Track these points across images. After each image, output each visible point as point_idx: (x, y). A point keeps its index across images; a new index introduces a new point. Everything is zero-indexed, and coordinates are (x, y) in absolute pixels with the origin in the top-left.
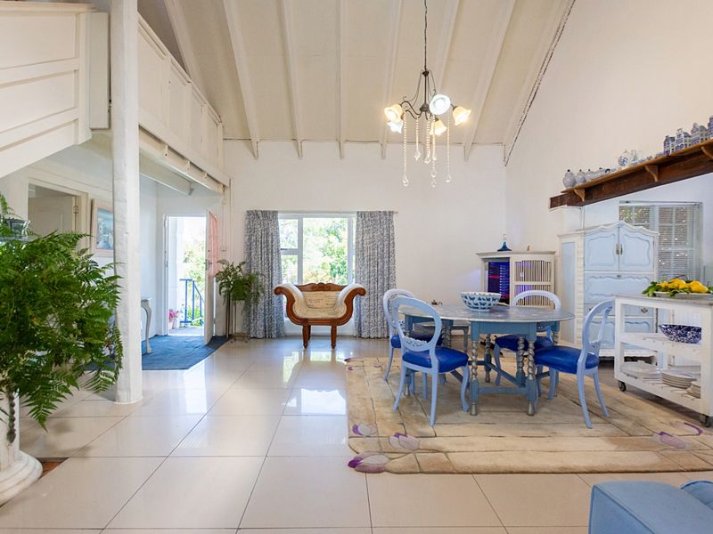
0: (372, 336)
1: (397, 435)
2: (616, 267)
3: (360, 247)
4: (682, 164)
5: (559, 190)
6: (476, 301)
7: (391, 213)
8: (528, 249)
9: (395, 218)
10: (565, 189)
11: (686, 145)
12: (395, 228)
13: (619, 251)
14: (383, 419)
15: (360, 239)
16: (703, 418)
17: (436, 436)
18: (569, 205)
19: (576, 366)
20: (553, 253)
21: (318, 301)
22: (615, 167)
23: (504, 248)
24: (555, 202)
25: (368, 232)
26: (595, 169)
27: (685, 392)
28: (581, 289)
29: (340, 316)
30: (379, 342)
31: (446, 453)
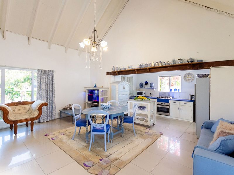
0: (45, 121)
1: (101, 160)
2: (123, 92)
3: (39, 84)
4: (142, 71)
5: (111, 71)
6: (107, 107)
7: (53, 71)
8: (102, 87)
9: (54, 73)
10: (112, 71)
11: (145, 67)
12: (55, 78)
13: (124, 88)
14: (90, 156)
15: (39, 81)
16: (148, 126)
17: (111, 155)
18: (112, 75)
19: (133, 121)
20: (109, 88)
21: (19, 110)
22: (127, 68)
23: (95, 87)
24: (108, 74)
25: (43, 78)
26: (121, 67)
27: (144, 121)
28: (118, 98)
29: (35, 116)
30: (49, 123)
31: (119, 159)
